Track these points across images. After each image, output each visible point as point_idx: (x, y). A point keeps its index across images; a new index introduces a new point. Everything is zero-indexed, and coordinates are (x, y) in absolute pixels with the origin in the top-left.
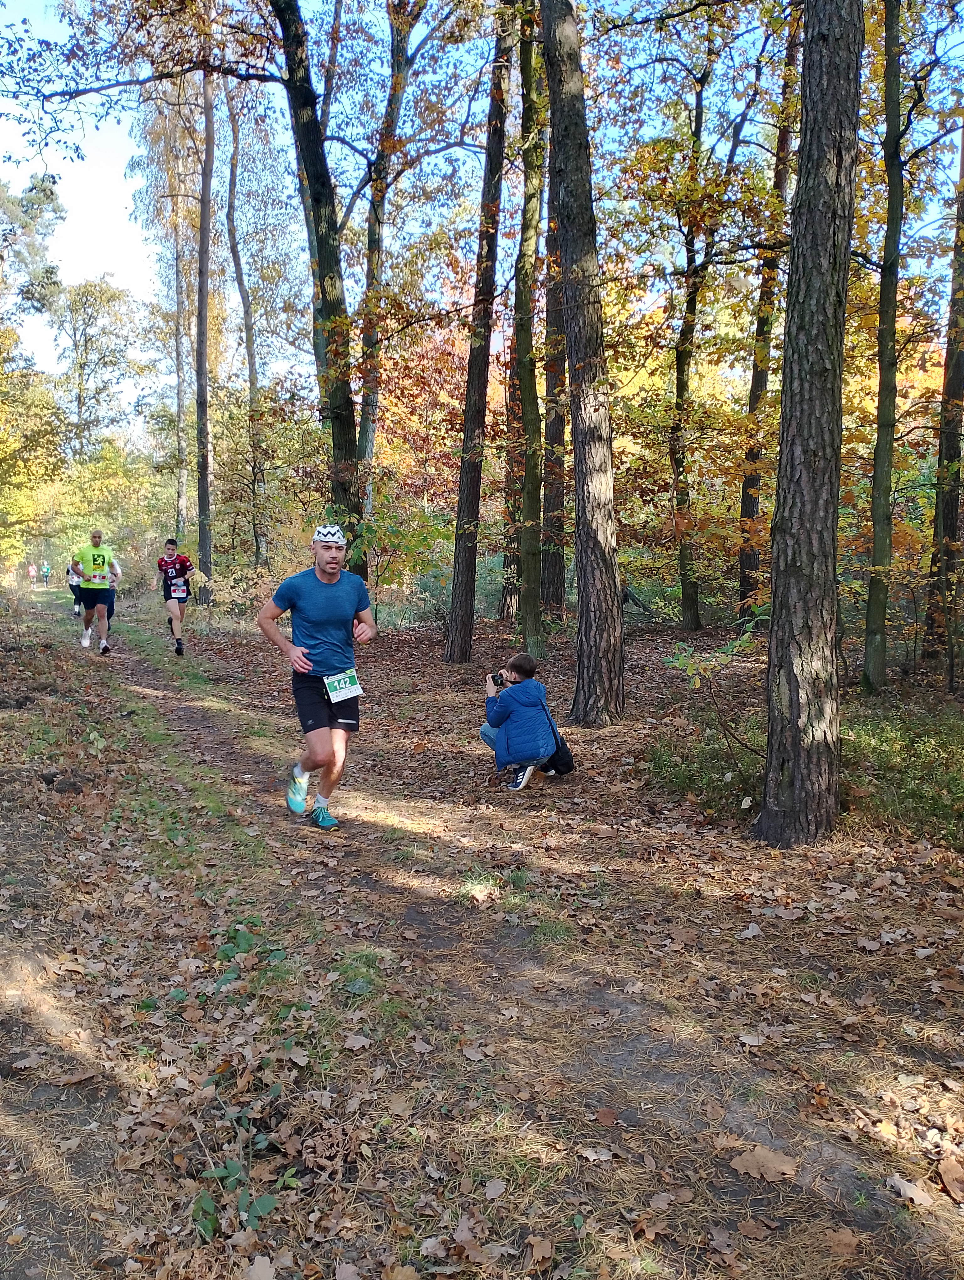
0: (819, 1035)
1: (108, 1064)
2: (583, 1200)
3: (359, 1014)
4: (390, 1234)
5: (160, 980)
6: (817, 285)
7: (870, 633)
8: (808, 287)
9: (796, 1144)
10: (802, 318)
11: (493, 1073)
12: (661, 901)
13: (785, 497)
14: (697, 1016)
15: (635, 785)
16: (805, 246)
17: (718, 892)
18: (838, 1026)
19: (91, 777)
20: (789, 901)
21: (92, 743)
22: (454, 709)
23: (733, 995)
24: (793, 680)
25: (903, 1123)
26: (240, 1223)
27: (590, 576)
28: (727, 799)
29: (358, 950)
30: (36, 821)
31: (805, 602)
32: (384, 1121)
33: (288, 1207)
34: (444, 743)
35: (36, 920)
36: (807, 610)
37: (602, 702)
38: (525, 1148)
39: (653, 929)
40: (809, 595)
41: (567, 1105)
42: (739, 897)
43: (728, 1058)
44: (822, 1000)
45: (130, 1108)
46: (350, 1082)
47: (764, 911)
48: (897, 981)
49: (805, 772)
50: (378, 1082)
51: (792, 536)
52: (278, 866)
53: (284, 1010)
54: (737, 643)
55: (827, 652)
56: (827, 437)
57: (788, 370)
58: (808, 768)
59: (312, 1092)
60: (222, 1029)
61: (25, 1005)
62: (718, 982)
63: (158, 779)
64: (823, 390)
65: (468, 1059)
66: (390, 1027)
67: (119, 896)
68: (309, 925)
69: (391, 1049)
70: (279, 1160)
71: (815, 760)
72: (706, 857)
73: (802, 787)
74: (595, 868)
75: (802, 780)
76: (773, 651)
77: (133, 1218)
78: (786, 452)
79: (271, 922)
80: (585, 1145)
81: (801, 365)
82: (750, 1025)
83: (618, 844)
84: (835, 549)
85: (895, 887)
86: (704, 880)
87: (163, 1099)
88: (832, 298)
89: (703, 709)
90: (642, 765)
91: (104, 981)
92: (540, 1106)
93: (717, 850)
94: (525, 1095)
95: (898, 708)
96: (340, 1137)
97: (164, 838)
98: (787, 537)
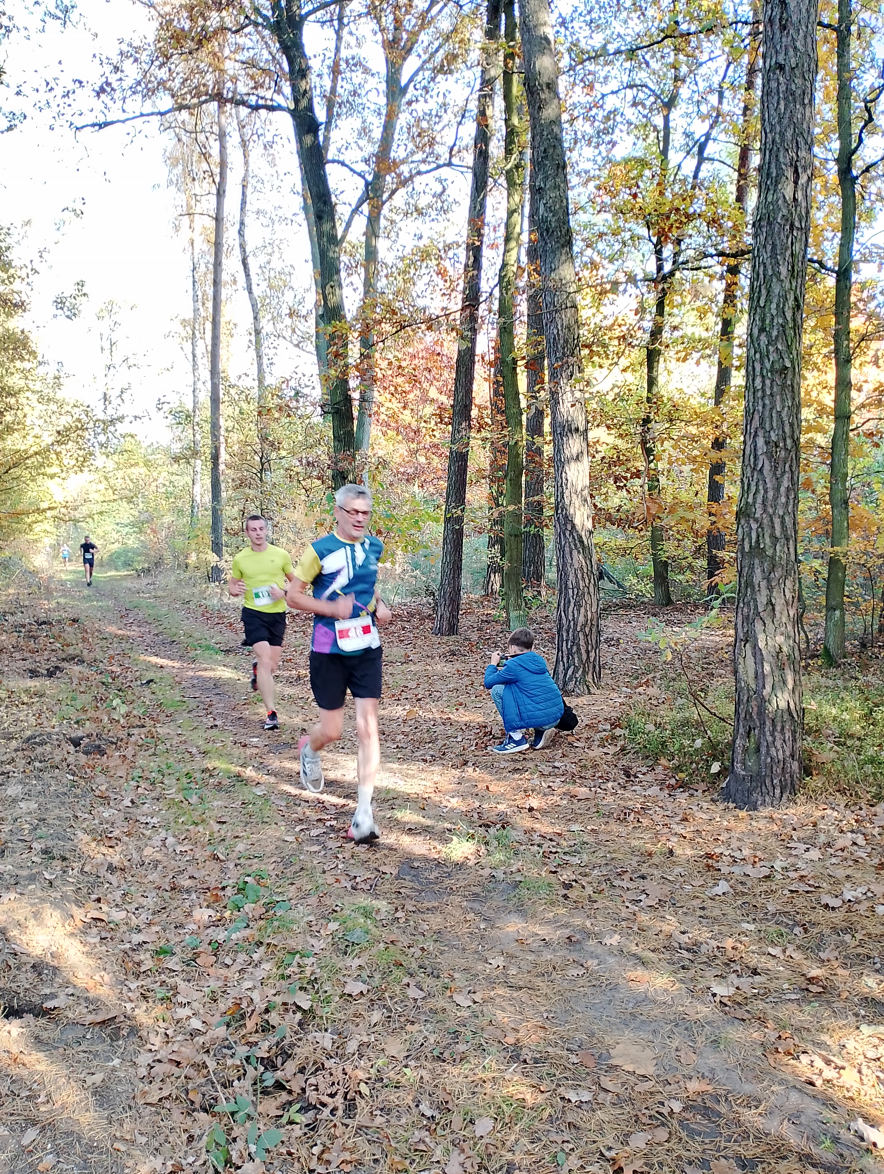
0: (786, 986)
1: (129, 1006)
2: (566, 1139)
3: (357, 962)
4: (387, 1168)
5: (176, 927)
6: (777, 291)
7: (830, 609)
8: (769, 292)
9: (764, 1089)
10: (763, 320)
11: (481, 1018)
12: (637, 859)
13: (749, 485)
14: (671, 968)
15: (612, 749)
16: (765, 256)
17: (689, 852)
18: (803, 978)
19: (114, 740)
20: (757, 860)
21: (115, 709)
22: (442, 678)
23: (704, 948)
24: (758, 653)
25: (864, 1070)
26: (249, 1155)
27: (568, 556)
28: (698, 764)
29: (356, 902)
30: (64, 781)
31: (769, 581)
32: (380, 1062)
33: (292, 1140)
34: (434, 710)
35: (64, 872)
36: (770, 589)
37: (580, 672)
38: (511, 1089)
39: (631, 885)
40: (772, 575)
41: (550, 1049)
42: (709, 856)
43: (700, 1007)
44: (788, 953)
45: (149, 1046)
46: (349, 1024)
47: (733, 869)
48: (859, 936)
49: (770, 739)
50: (375, 1025)
51: (756, 520)
52: (283, 823)
53: (289, 957)
54: (706, 619)
55: (790, 628)
56: (787, 429)
57: (750, 368)
58: (773, 735)
59: (314, 1034)
60: (232, 974)
61: (54, 949)
62: (691, 936)
63: (174, 742)
64: (783, 386)
65: (458, 1005)
66: (385, 975)
67: (139, 849)
68: (311, 877)
69: (387, 995)
70: (284, 1097)
71: (779, 728)
72: (677, 819)
73: (768, 753)
74: (576, 827)
75: (768, 746)
76: (739, 626)
77: (152, 1149)
78: (749, 443)
79: (277, 875)
80: (567, 1087)
81: (762, 364)
82: (721, 976)
83: (596, 805)
84: (796, 532)
85: (855, 848)
86: (676, 840)
87: (179, 1038)
88: (791, 302)
89: (674, 680)
90: (618, 732)
91: (125, 928)
92: (525, 1051)
93: (688, 811)
94: (510, 1039)
95: (856, 678)
96: (341, 1076)
97: (180, 797)
98: (752, 521)
